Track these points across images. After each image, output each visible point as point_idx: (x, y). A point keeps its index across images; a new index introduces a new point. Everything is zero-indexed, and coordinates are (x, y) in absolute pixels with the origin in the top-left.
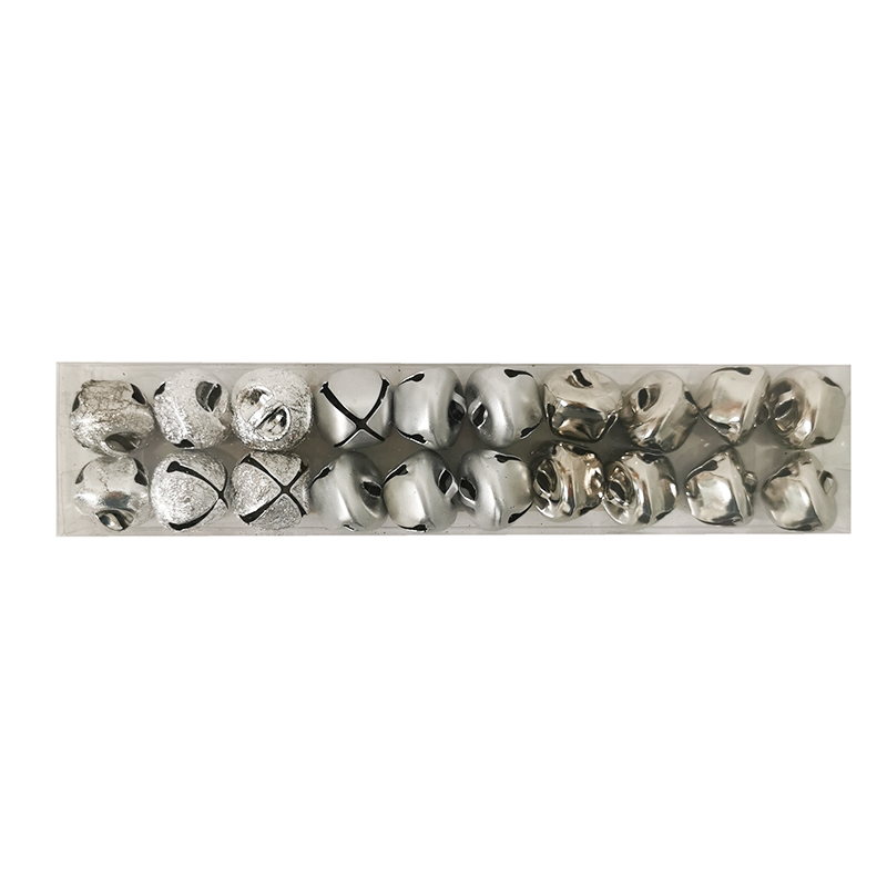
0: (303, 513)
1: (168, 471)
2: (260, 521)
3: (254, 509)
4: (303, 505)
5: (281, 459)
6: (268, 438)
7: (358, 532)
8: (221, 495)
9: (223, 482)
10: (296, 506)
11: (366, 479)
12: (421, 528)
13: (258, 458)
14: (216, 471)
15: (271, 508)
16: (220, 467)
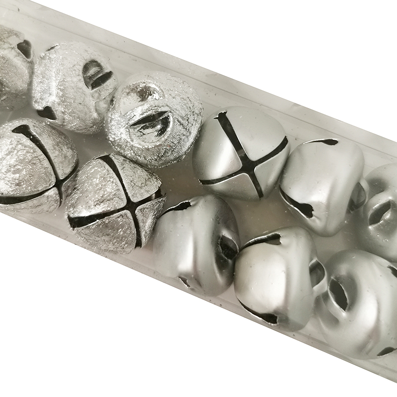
0: (139, 244)
1: (13, 131)
2: (87, 231)
3: (85, 213)
4: (143, 234)
5: (141, 173)
6: (137, 143)
7: (193, 291)
8: (58, 184)
9: (68, 170)
10: (134, 231)
11: (226, 233)
12: (270, 318)
13: (118, 160)
14: (65, 157)
15: (106, 220)
16: (73, 156)
